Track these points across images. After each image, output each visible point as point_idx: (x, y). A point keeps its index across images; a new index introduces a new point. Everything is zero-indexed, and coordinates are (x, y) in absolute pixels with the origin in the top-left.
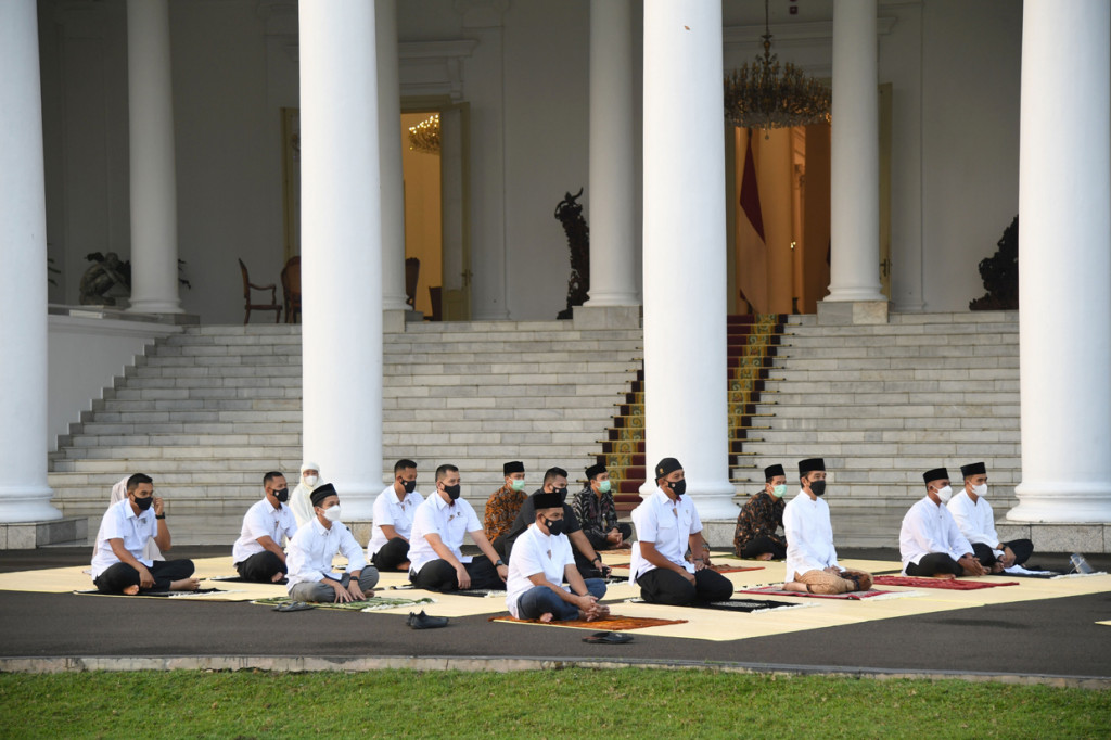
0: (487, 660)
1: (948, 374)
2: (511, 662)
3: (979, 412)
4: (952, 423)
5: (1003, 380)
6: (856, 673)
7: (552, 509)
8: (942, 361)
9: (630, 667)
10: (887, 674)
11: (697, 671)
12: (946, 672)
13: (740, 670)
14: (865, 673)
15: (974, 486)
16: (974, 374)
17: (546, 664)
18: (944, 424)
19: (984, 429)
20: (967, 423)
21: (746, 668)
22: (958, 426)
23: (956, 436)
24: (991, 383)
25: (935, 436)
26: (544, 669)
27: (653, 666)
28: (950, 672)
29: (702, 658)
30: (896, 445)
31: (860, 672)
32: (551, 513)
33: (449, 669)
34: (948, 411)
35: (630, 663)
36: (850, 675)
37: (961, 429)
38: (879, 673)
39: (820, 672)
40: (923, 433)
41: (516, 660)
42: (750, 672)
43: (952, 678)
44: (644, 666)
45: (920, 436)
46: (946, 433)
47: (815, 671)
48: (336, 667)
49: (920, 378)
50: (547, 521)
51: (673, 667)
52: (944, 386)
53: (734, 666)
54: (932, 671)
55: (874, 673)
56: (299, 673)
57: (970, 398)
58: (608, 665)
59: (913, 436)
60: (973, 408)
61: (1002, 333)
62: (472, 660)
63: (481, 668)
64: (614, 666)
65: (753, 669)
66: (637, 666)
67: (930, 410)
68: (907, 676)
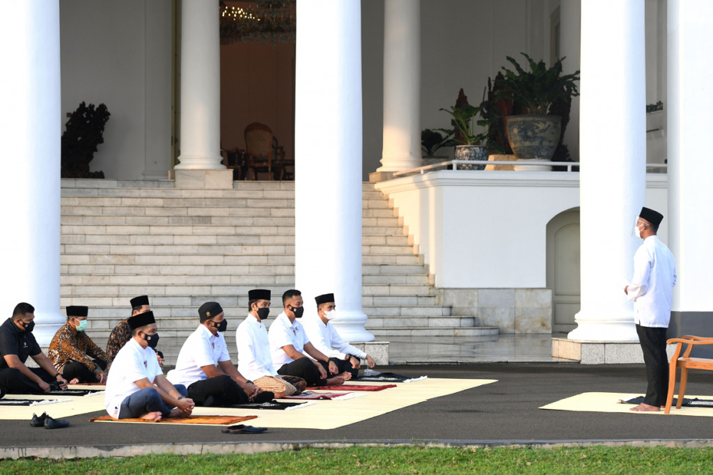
0: (236, 444)
1: (89, 230)
2: (256, 445)
3: (125, 261)
4: (108, 270)
5: (137, 235)
6: (528, 444)
7: (149, 325)
8: (81, 218)
9: (355, 447)
10: (551, 444)
11: (408, 448)
12: (592, 440)
13: (442, 446)
14: (535, 444)
15: (326, 312)
16: (110, 230)
17: (285, 446)
18: (102, 270)
19: (137, 275)
20: (119, 269)
21: (446, 444)
22: (112, 272)
23: (115, 280)
24: (127, 237)
25: (98, 280)
26: (283, 450)
27: (372, 445)
28: (595, 440)
29: (410, 437)
30: (70, 287)
31: (531, 444)
32: (150, 329)
33: (203, 453)
34: (100, 260)
35: (355, 443)
36: (524, 446)
37: (115, 274)
38: (545, 443)
39: (502, 444)
40: (89, 277)
41: (260, 443)
42: (449, 446)
43: (597, 445)
44: (365, 445)
45: (86, 280)
46: (107, 278)
47: (498, 444)
48: (105, 454)
49: (67, 232)
50: (146, 336)
51: (389, 444)
52: (90, 239)
53: (437, 443)
54: (583, 440)
55: (541, 444)
56: (72, 460)
57: (114, 250)
58: (337, 445)
59: (79, 280)
60: (120, 258)
61: (121, 198)
62: (223, 445)
63: (231, 451)
64: (341, 446)
65: (452, 444)
66: (360, 445)
67: (86, 259)
68: (566, 445)
